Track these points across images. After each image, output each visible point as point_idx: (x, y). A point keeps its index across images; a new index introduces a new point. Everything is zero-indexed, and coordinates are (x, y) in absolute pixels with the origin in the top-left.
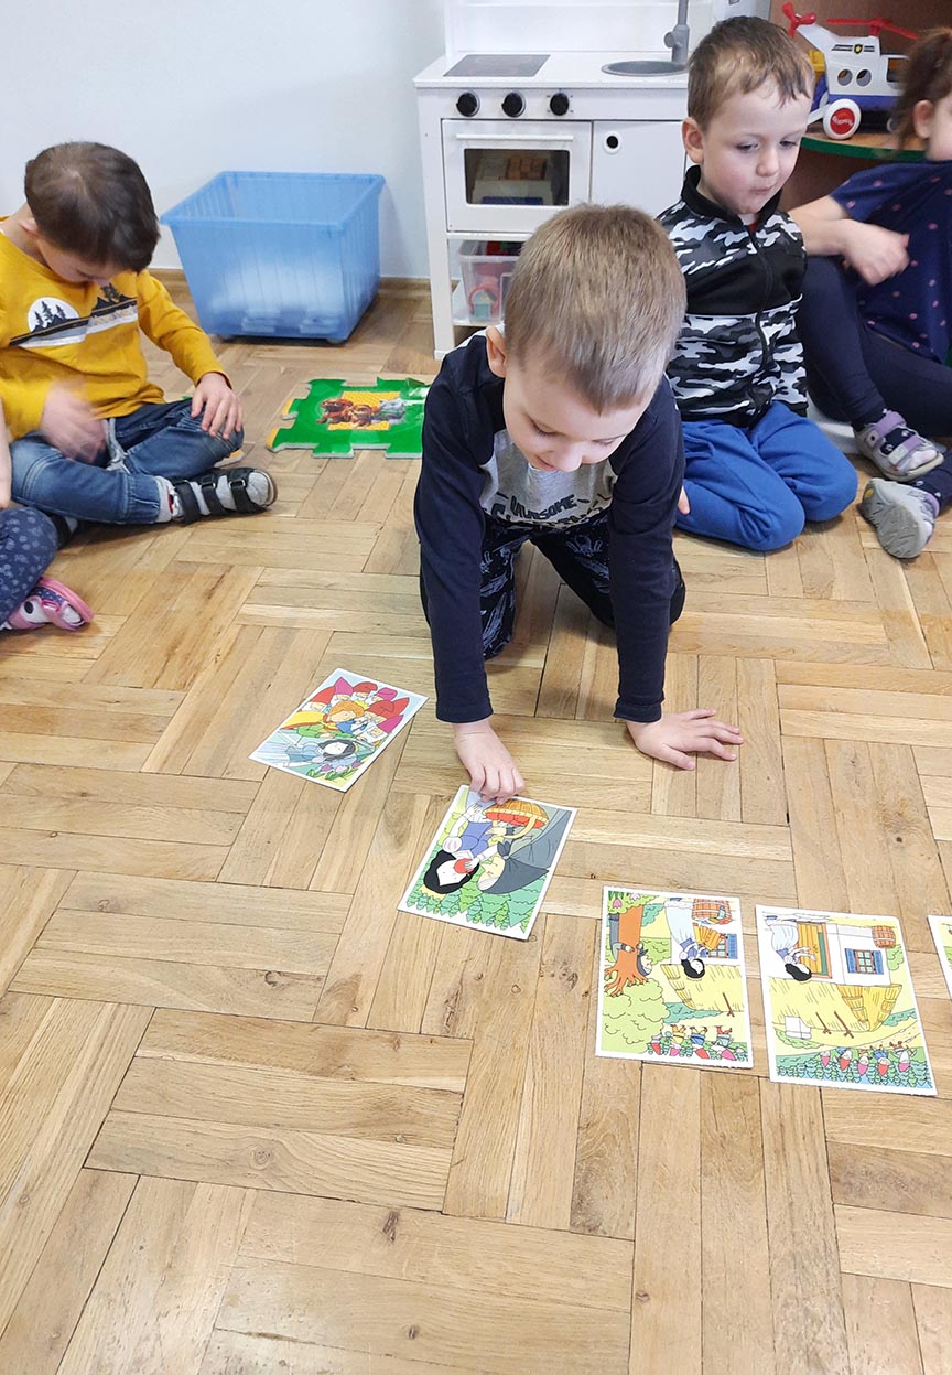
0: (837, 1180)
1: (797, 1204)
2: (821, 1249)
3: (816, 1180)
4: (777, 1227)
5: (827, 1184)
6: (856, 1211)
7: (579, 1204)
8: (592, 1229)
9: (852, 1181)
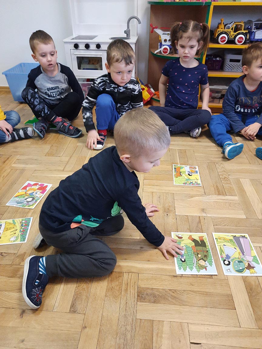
0: (139, 296)
1: (128, 302)
2: (132, 313)
3: (134, 296)
4: (122, 308)
5: (136, 297)
6: (143, 303)
7: (73, 305)
8: (74, 312)
9: (143, 296)
